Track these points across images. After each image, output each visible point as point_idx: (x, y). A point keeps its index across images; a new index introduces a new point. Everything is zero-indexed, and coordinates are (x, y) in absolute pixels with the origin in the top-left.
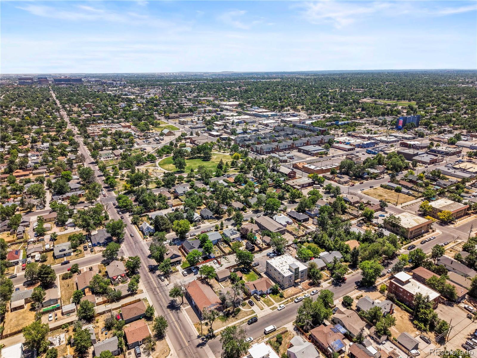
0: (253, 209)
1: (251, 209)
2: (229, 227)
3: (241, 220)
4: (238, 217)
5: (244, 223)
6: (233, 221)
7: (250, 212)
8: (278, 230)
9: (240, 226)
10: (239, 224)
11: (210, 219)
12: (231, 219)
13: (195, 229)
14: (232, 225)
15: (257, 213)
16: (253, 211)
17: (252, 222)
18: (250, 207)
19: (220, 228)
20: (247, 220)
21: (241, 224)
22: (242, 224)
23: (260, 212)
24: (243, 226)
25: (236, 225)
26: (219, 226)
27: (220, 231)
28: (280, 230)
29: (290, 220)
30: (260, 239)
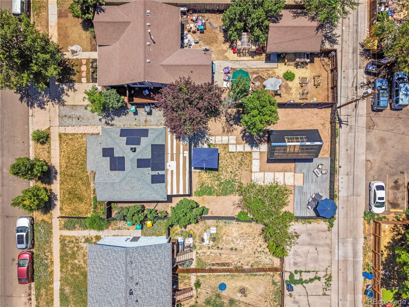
30: (250, 55)
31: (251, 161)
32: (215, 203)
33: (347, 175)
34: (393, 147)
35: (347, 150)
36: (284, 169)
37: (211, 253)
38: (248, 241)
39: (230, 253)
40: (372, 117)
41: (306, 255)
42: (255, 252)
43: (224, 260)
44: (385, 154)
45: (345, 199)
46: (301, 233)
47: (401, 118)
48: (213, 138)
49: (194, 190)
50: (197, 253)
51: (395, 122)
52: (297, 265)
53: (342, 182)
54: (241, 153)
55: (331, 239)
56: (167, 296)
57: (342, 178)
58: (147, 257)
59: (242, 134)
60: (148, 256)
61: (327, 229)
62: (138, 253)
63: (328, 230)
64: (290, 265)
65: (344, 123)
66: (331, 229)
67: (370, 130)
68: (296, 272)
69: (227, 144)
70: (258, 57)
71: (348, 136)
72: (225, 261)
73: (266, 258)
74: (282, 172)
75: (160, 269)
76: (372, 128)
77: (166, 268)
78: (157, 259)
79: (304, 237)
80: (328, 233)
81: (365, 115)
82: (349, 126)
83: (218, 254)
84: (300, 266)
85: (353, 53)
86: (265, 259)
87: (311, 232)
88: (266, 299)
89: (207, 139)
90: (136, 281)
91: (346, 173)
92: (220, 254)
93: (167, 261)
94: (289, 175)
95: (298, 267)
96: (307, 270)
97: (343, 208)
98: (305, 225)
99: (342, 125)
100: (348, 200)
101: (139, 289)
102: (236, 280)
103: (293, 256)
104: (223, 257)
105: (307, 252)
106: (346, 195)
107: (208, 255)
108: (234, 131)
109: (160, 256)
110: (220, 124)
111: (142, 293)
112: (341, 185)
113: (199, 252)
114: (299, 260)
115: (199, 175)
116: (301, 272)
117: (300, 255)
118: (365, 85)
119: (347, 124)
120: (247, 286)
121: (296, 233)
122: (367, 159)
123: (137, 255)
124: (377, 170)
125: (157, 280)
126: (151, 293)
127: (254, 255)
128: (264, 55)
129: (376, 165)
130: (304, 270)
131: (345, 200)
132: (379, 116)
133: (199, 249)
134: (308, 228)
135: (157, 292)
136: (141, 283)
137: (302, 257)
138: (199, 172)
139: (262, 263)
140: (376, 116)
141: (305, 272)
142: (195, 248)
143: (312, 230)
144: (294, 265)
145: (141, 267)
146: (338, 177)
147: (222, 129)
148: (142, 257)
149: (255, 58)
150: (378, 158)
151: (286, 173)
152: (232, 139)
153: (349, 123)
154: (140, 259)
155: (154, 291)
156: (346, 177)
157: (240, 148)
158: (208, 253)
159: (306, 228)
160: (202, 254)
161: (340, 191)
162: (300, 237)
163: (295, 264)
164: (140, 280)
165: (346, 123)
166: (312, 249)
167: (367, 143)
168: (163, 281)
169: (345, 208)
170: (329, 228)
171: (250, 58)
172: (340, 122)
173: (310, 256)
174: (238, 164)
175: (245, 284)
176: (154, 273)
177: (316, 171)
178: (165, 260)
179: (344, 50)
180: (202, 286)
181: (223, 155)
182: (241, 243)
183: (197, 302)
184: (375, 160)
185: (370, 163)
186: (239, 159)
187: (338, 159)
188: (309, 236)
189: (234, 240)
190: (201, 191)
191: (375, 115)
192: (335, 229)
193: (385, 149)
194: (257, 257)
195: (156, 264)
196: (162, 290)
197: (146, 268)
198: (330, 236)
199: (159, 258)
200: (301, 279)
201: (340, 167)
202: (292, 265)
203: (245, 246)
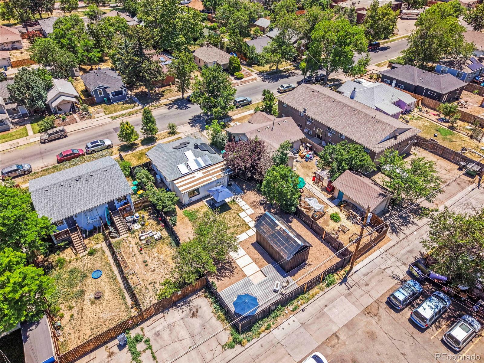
0: (261, 69)
1: (256, 69)
2: (179, 129)
3: (226, 100)
4: (212, 92)
5: (236, 114)
6: (196, 110)
7: (254, 76)
8: (393, 142)
9: (224, 127)
10: (220, 119)
11: (115, 101)
12: (188, 101)
13: (43, 142)
14: (194, 121)
15: (276, 80)
16: (262, 72)
17: (268, 110)
18: (252, 62)
19: (142, 137)
20: (246, 104)
21: (224, 119)
22: (229, 118)
23: (287, 77)
24: (234, 128)
25: (209, 122)
26: (138, 130)
27: (141, 148)
28: (401, 138)
29: (408, 99)
30: (321, 189)
31: (243, 232)
32: (185, 227)
33: (302, 324)
34: (378, 354)
35: (326, 306)
36: (257, 260)
37: (133, 247)
38: (162, 271)
39: (140, 263)
40: (380, 307)
41: (176, 340)
42: (151, 283)
43: (130, 261)
44: (362, 351)
45: (275, 341)
46: (200, 316)
47: (414, 338)
48: (241, 200)
49: (188, 209)
50: (127, 237)
51: (404, 335)
52: (157, 338)
53: (289, 324)
54: (244, 222)
55: (213, 358)
56: (80, 208)
57: (294, 321)
58: (114, 179)
59: (260, 215)
60: (116, 180)
61: (223, 344)
62: (116, 172)
63: (223, 346)
64: (153, 328)
65: (347, 284)
66: (226, 348)
67: (367, 314)
68: (147, 341)
69: (243, 210)
70: (326, 193)
71: (339, 297)
72: (129, 263)
73: (150, 297)
74: (253, 259)
75: (106, 193)
76: (371, 315)
77: (108, 198)
78: (115, 187)
79: (196, 322)
80: (220, 348)
81: (375, 299)
82: (349, 292)
83: (133, 253)
84: (157, 342)
85: (408, 252)
86: (148, 298)
87: (208, 326)
88: (95, 328)
89: (237, 198)
90: (89, 179)
91: (302, 321)
92: (135, 255)
93: (115, 195)
94: (254, 267)
95: (155, 339)
96: (155, 354)
97: (262, 346)
98: (212, 314)
99: (343, 284)
100: (275, 346)
101: (83, 184)
102: (110, 283)
103: (167, 326)
104: (133, 259)
105: (181, 339)
106: (280, 338)
107: (129, 247)
108: (258, 209)
109: (118, 188)
110: (255, 199)
111: (79, 188)
112: (285, 325)
113: (130, 238)
114: (165, 335)
115: (203, 206)
116: (150, 348)
117: (171, 333)
118: (399, 280)
119: (349, 289)
120: (106, 298)
121: (197, 311)
122: (338, 334)
123: (114, 172)
124: (337, 354)
125: (94, 195)
126: (80, 194)
127: (148, 284)
128: (331, 196)
129: (342, 350)
130: (154, 351)
131: (273, 342)
132: (390, 313)
133: (131, 237)
134: (210, 321)
135: (82, 199)
136: (89, 183)
137: (170, 336)
138: (206, 205)
139: (142, 297)
140: (386, 310)
141: (152, 353)
142: (132, 234)
143: (211, 327)
144: (155, 334)
145: (104, 179)
146: (291, 316)
147: (252, 201)
148: (113, 176)
149: (323, 192)
150: (351, 347)
151: (254, 263)
152: (251, 211)
153: (351, 290)
154: (111, 175)
155: (83, 196)
156: (297, 324)
157: (247, 219)
158: (131, 246)
159: (208, 318)
160: (128, 242)
161: (279, 329)
162: (195, 318)
163: (158, 334)
164: (91, 182)
165: (349, 287)
166: (188, 342)
167: (352, 320)
168: (94, 200)
169: (262, 349)
170: (226, 345)
171: (320, 190)
172: (344, 280)
173: (177, 345)
174: (233, 225)
175: (108, 295)
176: (101, 190)
177: (278, 284)
178: (116, 193)
179: (401, 243)
180: (91, 257)
181: (232, 212)
182: (156, 266)
183: (70, 262)
184: (345, 344)
185: (336, 341)
186: (238, 223)
187: (309, 303)
188: (202, 328)
189: (157, 259)
190: (190, 213)
191: (385, 308)
192: (230, 353)
193: (367, 347)
194: (147, 289)
195: (110, 188)
196: (85, 202)
197: (104, 182)
198: (217, 353)
199: (116, 189)
200: (139, 354)
201: (303, 310)
202: (153, 331)
203: (154, 270)
